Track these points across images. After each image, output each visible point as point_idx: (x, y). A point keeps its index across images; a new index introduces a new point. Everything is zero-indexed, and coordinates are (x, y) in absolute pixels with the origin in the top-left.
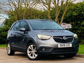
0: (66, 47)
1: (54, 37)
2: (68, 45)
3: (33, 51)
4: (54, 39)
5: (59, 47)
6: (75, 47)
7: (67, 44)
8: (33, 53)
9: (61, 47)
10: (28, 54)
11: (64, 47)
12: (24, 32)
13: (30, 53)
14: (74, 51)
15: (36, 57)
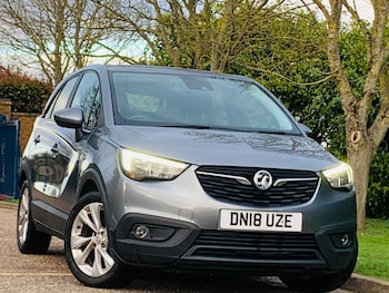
0: (263, 227)
1: (201, 168)
2: (277, 219)
3: (100, 236)
4: (203, 181)
5: (225, 224)
6: (320, 233)
7: (271, 214)
8: (99, 247)
9: (238, 227)
10: (74, 251)
11: (253, 228)
12: (74, 130)
13: (82, 248)
14: (316, 258)
15: (108, 268)
